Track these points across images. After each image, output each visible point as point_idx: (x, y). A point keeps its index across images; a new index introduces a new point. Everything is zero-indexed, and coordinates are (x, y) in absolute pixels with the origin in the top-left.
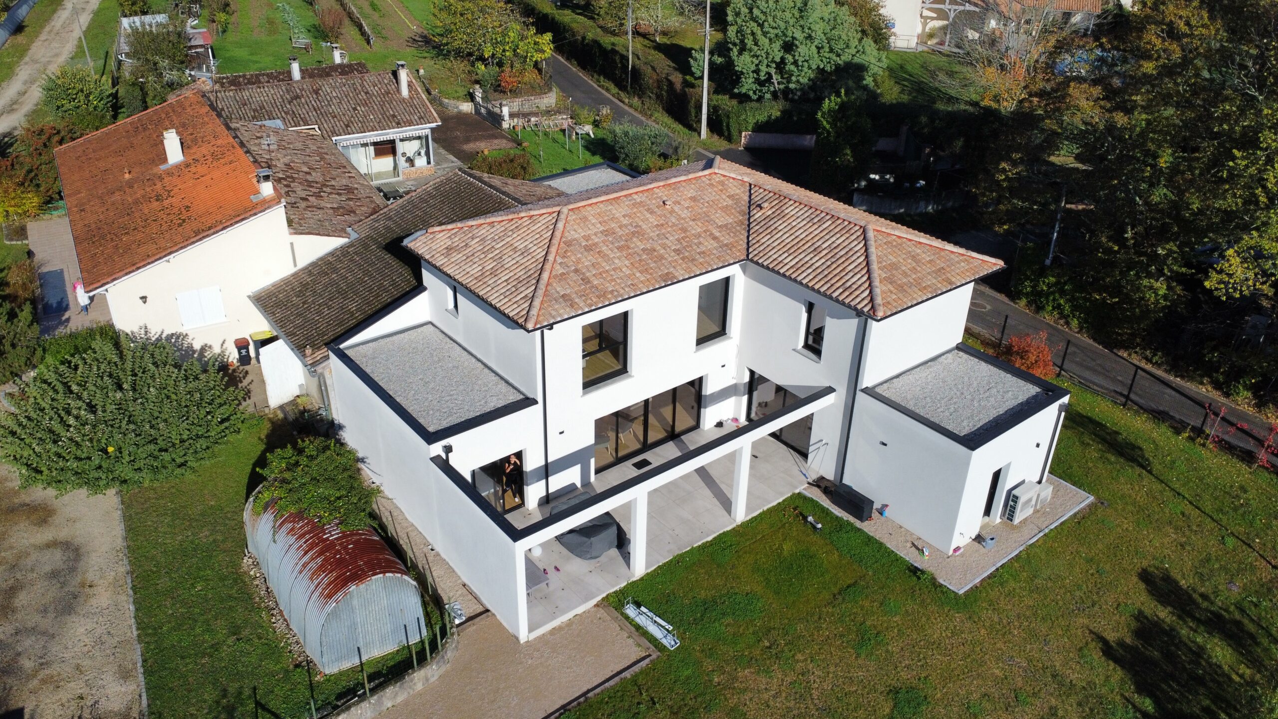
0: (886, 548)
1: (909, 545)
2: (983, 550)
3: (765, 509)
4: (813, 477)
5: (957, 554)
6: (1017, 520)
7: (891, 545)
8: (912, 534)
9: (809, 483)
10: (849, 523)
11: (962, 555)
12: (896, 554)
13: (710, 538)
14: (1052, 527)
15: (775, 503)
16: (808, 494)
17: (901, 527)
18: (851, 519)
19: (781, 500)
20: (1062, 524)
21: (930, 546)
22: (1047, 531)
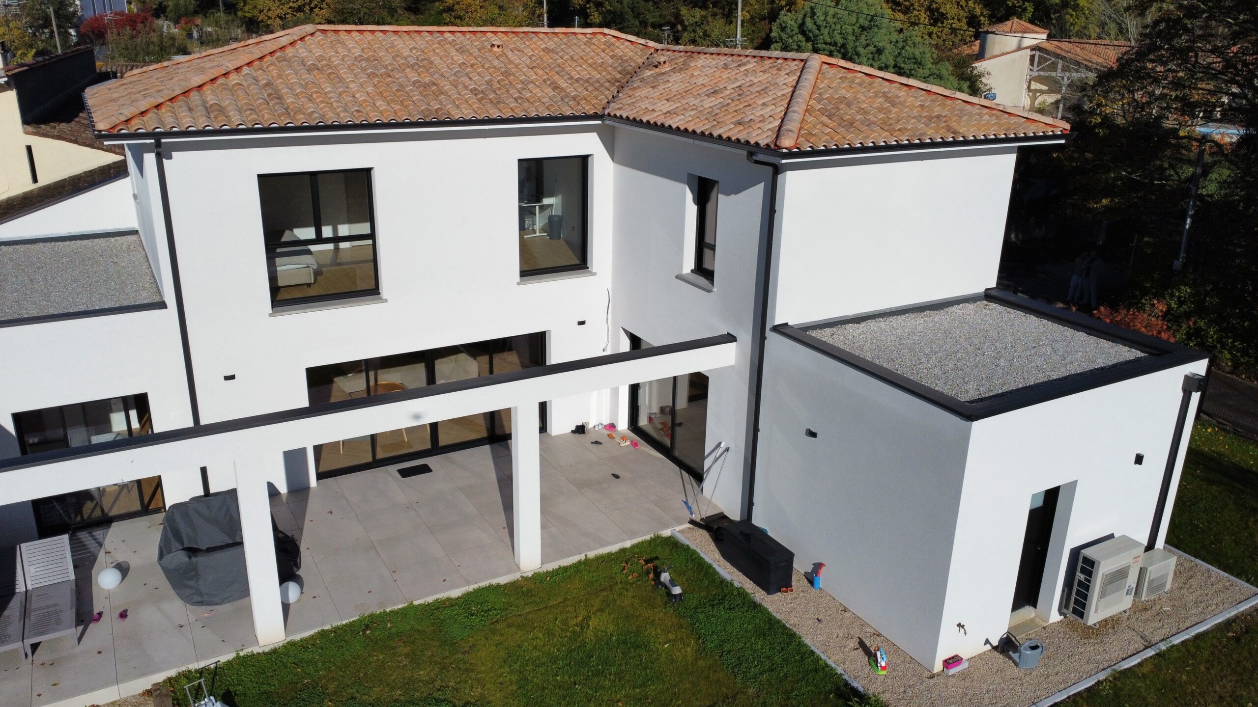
0: (801, 644)
1: (853, 644)
2: (1011, 671)
3: (591, 555)
4: (704, 512)
5: (953, 671)
6: (1094, 617)
7: (812, 640)
8: (864, 624)
9: (692, 522)
10: (742, 593)
11: (964, 675)
12: (819, 659)
13: (455, 593)
14: (1177, 640)
15: (614, 548)
16: (683, 539)
17: (845, 610)
18: (749, 586)
19: (628, 544)
20: (1197, 637)
21: (896, 650)
22: (1163, 647)
